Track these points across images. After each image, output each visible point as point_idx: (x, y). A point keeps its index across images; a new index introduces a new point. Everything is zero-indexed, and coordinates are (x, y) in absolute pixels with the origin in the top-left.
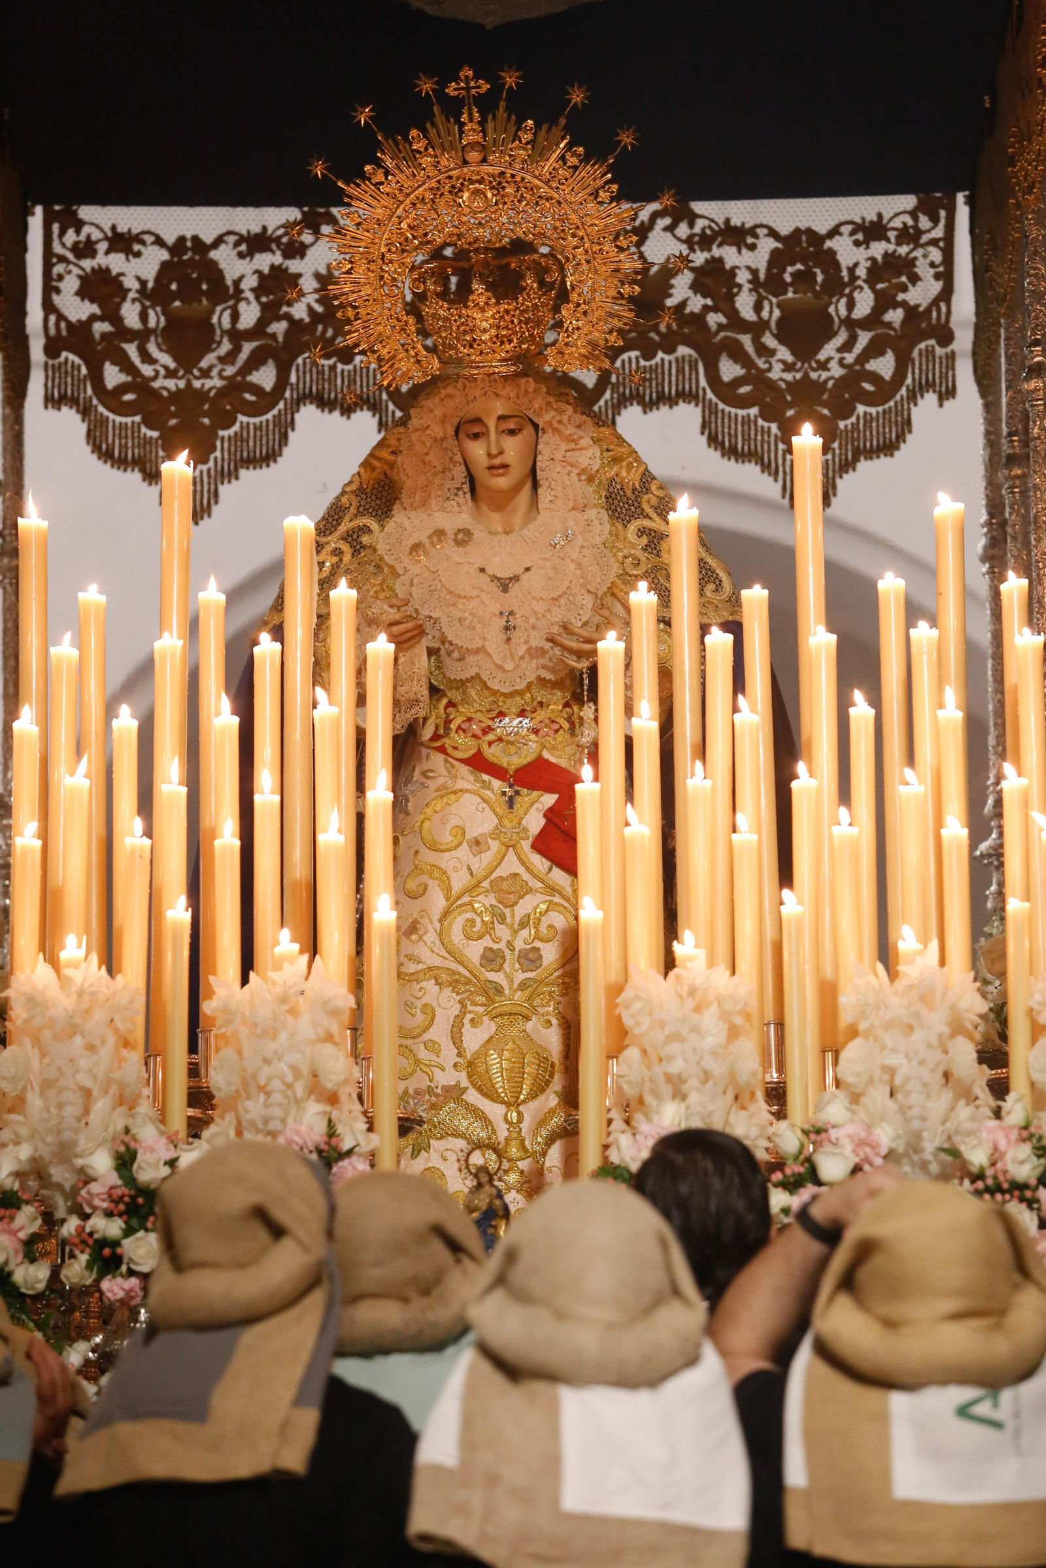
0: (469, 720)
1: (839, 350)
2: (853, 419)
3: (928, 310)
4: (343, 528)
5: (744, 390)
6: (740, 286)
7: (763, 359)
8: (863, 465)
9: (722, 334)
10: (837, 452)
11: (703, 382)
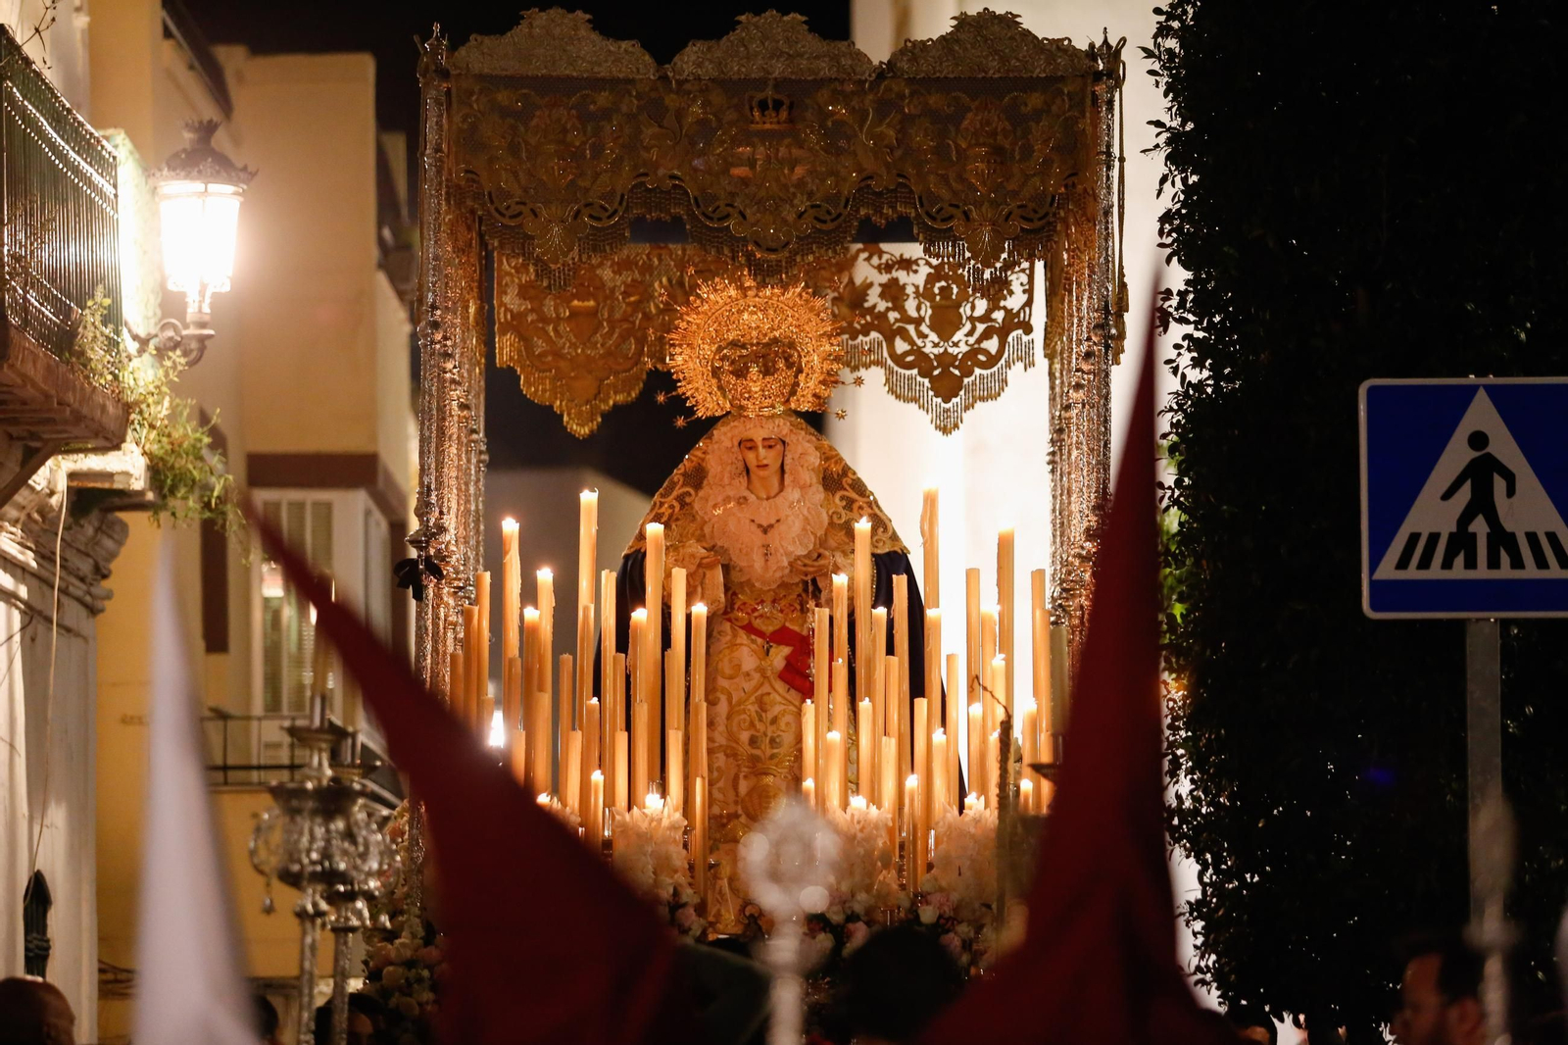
0: (744, 604)
1: (967, 335)
2: (973, 378)
3: (1019, 312)
4: (675, 493)
5: (910, 358)
6: (908, 296)
7: (921, 340)
8: (979, 405)
9: (897, 325)
10: (963, 397)
11: (885, 354)
